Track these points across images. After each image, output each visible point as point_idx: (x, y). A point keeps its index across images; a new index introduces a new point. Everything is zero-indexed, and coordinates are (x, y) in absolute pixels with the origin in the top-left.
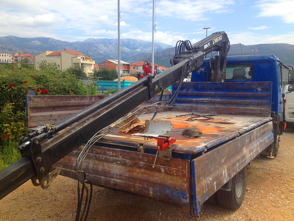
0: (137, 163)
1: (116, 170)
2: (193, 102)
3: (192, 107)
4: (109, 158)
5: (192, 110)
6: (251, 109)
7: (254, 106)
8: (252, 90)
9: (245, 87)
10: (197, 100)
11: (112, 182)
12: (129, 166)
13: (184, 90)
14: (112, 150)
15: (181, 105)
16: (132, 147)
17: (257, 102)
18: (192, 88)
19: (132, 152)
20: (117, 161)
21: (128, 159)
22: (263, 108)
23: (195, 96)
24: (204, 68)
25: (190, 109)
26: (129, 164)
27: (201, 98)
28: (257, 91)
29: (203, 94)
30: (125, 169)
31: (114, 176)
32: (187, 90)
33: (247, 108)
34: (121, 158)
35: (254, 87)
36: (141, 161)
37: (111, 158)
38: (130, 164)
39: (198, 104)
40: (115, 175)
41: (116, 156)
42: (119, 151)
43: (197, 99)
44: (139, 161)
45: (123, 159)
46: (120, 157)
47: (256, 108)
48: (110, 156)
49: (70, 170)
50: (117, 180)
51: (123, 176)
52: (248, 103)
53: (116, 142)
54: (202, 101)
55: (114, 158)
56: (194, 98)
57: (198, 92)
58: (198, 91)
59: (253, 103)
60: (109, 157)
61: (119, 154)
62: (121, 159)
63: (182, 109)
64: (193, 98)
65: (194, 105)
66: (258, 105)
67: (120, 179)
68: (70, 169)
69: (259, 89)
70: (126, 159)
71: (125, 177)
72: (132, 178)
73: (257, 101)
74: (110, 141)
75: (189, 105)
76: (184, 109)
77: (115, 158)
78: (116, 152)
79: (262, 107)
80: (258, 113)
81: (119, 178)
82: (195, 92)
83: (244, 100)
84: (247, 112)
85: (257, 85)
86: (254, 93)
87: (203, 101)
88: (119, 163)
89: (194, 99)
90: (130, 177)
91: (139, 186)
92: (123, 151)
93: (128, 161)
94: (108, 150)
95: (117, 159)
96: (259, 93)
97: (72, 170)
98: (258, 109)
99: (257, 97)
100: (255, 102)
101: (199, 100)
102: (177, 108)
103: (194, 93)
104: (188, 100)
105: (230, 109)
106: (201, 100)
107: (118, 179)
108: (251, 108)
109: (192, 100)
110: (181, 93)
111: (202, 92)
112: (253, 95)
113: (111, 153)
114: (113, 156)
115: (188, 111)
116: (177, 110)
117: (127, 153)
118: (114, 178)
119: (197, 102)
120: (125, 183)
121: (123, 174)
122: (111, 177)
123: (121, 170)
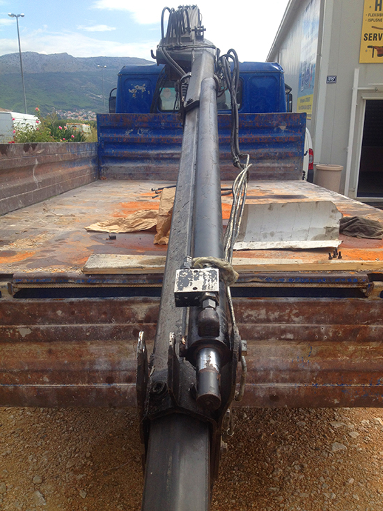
0: (360, 329)
1: (272, 358)
2: (149, 159)
3: (148, 169)
4: (253, 327)
5: (148, 175)
6: (268, 167)
7: (273, 161)
8: (270, 129)
9: (257, 124)
10: (158, 154)
11: (261, 394)
12: (328, 340)
13: (127, 133)
14: (267, 305)
15: (122, 165)
16: (341, 286)
17: (280, 153)
18: (146, 128)
19: (343, 300)
20: (284, 332)
21: (324, 322)
22: (289, 163)
23: (153, 144)
24: (144, 85)
25: (144, 174)
26: (328, 335)
27: (166, 149)
28: (279, 130)
29: (171, 140)
30: (303, 349)
31: (268, 374)
32: (135, 132)
33: (260, 165)
34: (298, 323)
35: (275, 123)
36: (373, 322)
37: (260, 327)
38: (331, 334)
39: (160, 162)
40: (272, 372)
41: (279, 320)
42: (294, 303)
43: (159, 152)
44: (366, 324)
45: (307, 325)
46: (296, 319)
47: (276, 165)
48: (256, 322)
49: (87, 385)
50: (281, 385)
51: (303, 370)
52: (262, 156)
53: (282, 278)
54: (170, 156)
55: (270, 325)
56: (152, 149)
57: (161, 136)
58: (159, 133)
59: (273, 154)
60: (253, 325)
61: (295, 311)
62: (299, 325)
63: (124, 174)
64: (148, 149)
65: (153, 165)
66: (281, 158)
67: (293, 380)
68: (88, 383)
69: (283, 128)
70: (318, 322)
71: (312, 371)
72: (336, 371)
73: (279, 150)
74: (258, 277)
75: (140, 165)
76: (130, 174)
77: (277, 325)
78: (281, 307)
79: (287, 161)
80: (280, 174)
81: (288, 377)
82: (154, 137)
83: (255, 150)
84: (261, 172)
85: (280, 119)
86: (274, 135)
87: (172, 154)
88: (290, 336)
89: (153, 152)
90: (329, 371)
91: (358, 389)
92: (309, 304)
93: (323, 328)
94: (252, 306)
95: (283, 326)
96: (283, 135)
97: (96, 383)
98: (279, 165)
99: (278, 144)
100: (276, 153)
101: (163, 154)
102: (114, 174)
103: (151, 139)
104: (138, 154)
105: (228, 170)
106: (168, 154)
107: (284, 381)
108: (267, 164)
109: (148, 155)
110: (120, 138)
111: (169, 136)
112: (273, 138)
113: (263, 313)
114: (268, 321)
115: (139, 179)
116: (115, 178)
117: (327, 304)
118: (270, 381)
119: (158, 159)
120: (312, 388)
121: (300, 366)
122: (258, 380)
123: (292, 355)
